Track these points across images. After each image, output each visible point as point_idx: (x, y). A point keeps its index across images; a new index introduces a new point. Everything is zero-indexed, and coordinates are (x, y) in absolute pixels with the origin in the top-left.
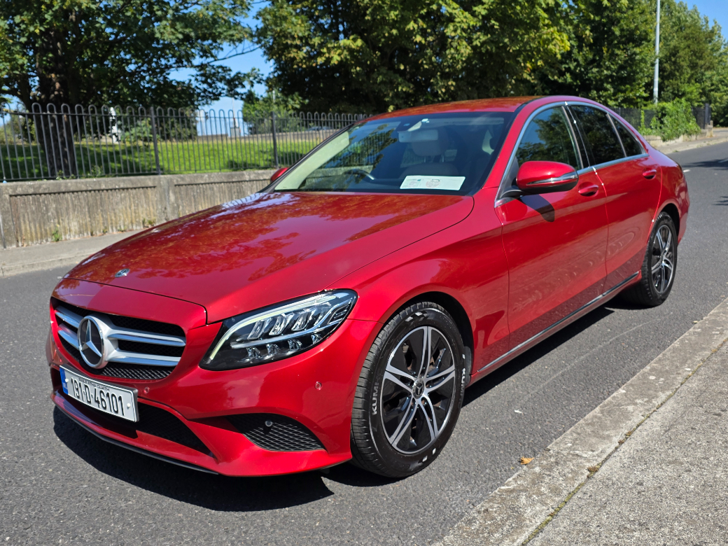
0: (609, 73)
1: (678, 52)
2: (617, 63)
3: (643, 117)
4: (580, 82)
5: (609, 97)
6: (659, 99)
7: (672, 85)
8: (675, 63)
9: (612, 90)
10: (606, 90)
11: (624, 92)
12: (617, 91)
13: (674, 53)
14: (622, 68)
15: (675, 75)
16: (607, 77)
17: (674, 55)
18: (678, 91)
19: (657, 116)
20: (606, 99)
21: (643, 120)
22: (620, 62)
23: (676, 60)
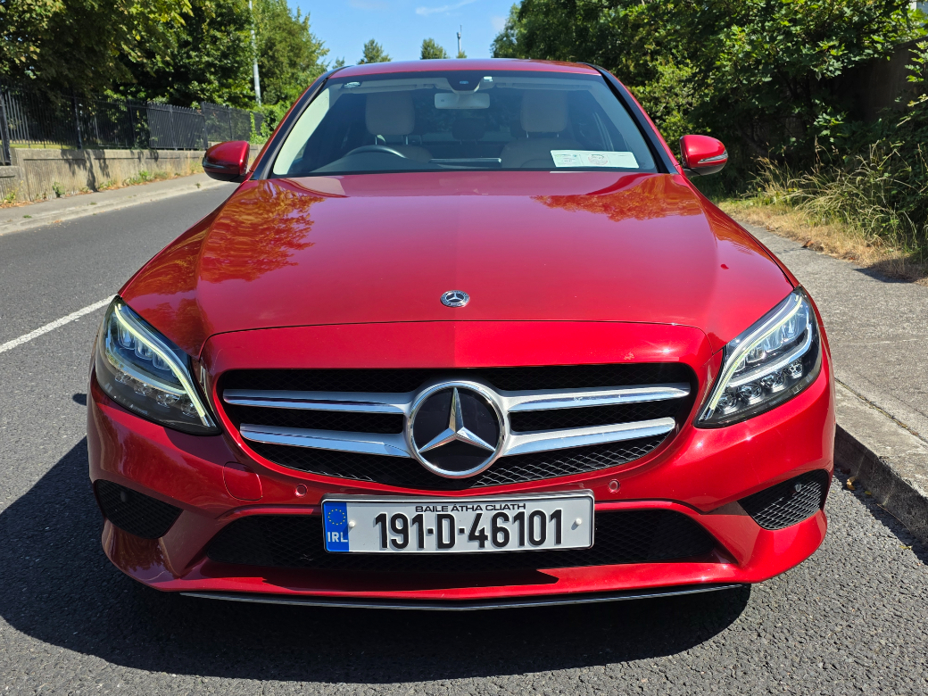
0: (210, 59)
1: (274, 45)
2: (219, 49)
3: (253, 120)
4: (174, 69)
5: (215, 91)
6: (262, 100)
7: (274, 84)
8: (273, 58)
9: (216, 84)
10: (210, 83)
11: (228, 86)
12: (222, 85)
13: (270, 44)
14: (224, 55)
15: (274, 73)
16: (209, 65)
17: (271, 48)
18: (281, 93)
19: (266, 122)
20: (211, 94)
21: (253, 125)
22: (222, 47)
23: (274, 54)
